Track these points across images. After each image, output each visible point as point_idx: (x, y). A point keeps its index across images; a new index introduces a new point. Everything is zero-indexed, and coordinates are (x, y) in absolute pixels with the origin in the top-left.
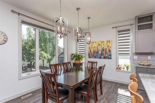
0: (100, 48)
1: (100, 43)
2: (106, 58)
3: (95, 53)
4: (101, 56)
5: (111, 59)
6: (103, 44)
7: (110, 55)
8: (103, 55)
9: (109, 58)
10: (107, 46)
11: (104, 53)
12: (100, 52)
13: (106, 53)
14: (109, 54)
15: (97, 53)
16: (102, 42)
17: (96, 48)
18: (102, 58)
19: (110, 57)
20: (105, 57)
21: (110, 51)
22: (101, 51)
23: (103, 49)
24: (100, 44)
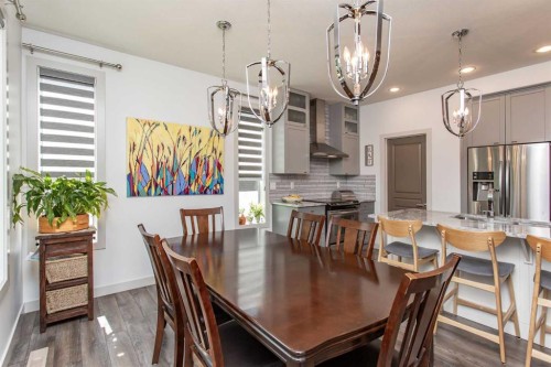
0: (185, 155)
1: (185, 132)
2: (205, 193)
3: (164, 173)
4: (190, 185)
5: (222, 193)
6: (195, 140)
7: (221, 181)
8: (197, 181)
9: (216, 193)
10: (211, 148)
11: (201, 172)
12: (185, 170)
13: (207, 175)
14: (216, 177)
15: (173, 174)
16: (193, 130)
17: (166, 153)
18: (194, 194)
19: (218, 187)
20: (203, 187)
21: (219, 166)
22: (191, 166)
23: (197, 160)
24: (187, 137)
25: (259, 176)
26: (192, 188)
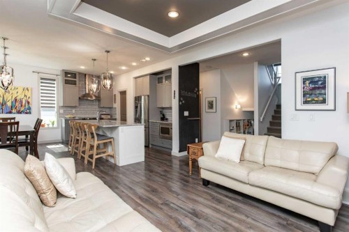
0: (10, 98)
2: (21, 113)
5: (30, 113)
6: (15, 92)
7: (30, 109)
8: (16, 108)
9: (26, 113)
10: (23, 95)
11: (18, 105)
12: (9, 104)
13: (22, 106)
14: (27, 107)
15: (3, 105)
18: (14, 113)
19: (28, 111)
20: (19, 111)
21: (28, 103)
22: (12, 102)
23: (16, 100)
25: (54, 107)
26: (13, 111)
